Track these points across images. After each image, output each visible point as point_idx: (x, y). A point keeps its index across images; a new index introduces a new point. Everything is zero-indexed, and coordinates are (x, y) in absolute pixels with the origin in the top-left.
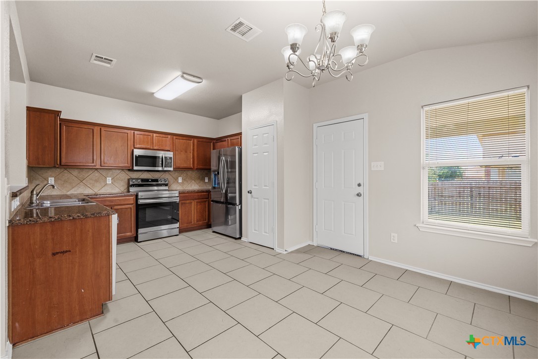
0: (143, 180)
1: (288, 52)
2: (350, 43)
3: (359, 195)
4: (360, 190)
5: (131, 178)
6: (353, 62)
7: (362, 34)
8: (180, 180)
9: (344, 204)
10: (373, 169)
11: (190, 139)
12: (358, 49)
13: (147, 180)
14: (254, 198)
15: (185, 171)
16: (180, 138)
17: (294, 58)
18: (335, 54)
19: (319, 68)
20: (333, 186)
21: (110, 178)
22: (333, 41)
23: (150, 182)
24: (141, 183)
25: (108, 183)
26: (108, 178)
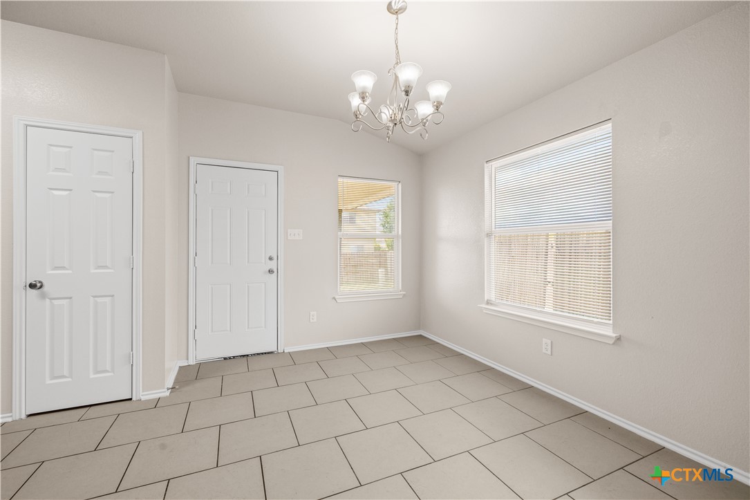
1: (355, 101)
2: (426, 97)
3: (271, 271)
4: (272, 265)
6: (429, 118)
7: (439, 90)
9: (248, 286)
10: (289, 238)
12: (433, 106)
14: (51, 299)
17: (363, 107)
18: (408, 107)
19: (391, 121)
20: (229, 262)
22: (407, 93)
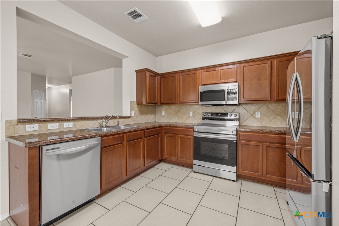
0: (213, 114)
5: (206, 112)
8: (258, 115)
11: (265, 62)
13: (217, 114)
15: (265, 104)
16: (250, 64)
21: (192, 112)
23: (219, 116)
24: (210, 117)
25: (190, 116)
26: (190, 112)
